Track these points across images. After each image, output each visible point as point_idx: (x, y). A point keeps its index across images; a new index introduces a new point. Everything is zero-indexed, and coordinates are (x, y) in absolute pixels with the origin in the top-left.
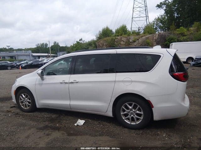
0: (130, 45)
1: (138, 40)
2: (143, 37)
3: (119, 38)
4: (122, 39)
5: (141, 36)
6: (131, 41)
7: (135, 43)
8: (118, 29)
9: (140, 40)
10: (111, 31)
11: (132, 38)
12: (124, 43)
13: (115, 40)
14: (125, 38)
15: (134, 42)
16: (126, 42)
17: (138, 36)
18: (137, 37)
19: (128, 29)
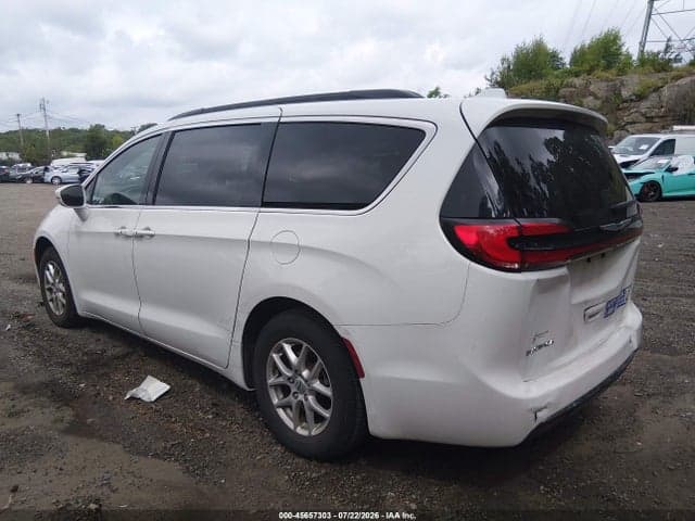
0: (620, 109)
1: (657, 89)
2: (681, 77)
3: (577, 81)
4: (592, 88)
5: (673, 73)
6: (625, 93)
7: (644, 106)
8: (583, 47)
9: (666, 92)
10: (554, 56)
11: (632, 84)
12: (598, 103)
13: (557, 92)
14: (604, 84)
15: (640, 97)
16: (607, 100)
17: (661, 75)
18: (655, 79)
19: (624, 49)
